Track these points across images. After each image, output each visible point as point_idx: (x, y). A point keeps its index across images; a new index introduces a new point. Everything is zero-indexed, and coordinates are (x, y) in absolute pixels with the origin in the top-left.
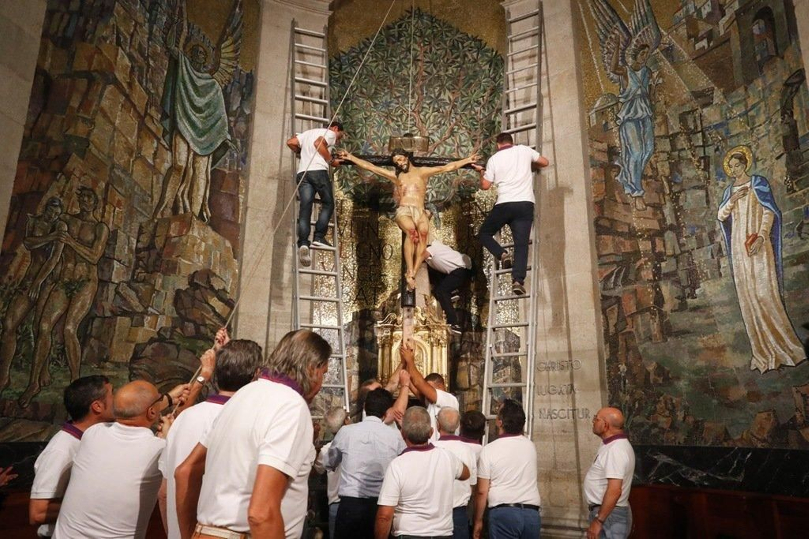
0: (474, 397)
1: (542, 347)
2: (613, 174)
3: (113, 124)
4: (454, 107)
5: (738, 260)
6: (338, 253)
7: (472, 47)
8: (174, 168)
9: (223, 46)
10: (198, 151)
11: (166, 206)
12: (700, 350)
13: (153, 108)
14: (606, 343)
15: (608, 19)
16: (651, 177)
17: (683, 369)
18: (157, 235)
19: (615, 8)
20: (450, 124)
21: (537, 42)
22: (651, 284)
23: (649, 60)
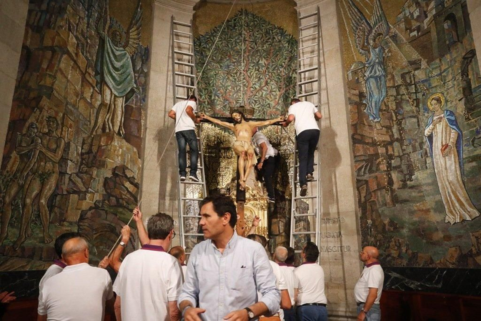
0: (282, 240)
2: (362, 108)
3: (66, 78)
4: (268, 68)
5: (437, 159)
7: (277, 33)
8: (103, 104)
9: (131, 31)
10: (117, 94)
11: (99, 127)
12: (415, 211)
13: (90, 68)
14: (359, 207)
15: (358, 18)
16: (385, 110)
17: (405, 222)
18: (93, 144)
19: (362, 11)
20: (265, 78)
21: (317, 30)
22: (386, 173)
23: (383, 42)
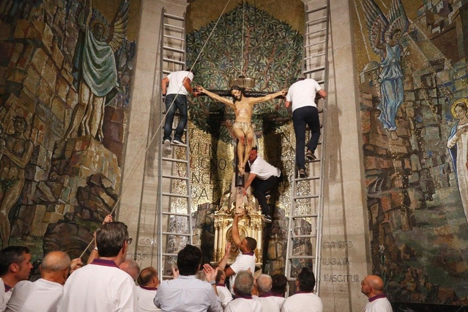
0: (279, 265)
1: (326, 232)
2: (376, 115)
3: (39, 74)
4: (269, 68)
5: (461, 175)
6: (189, 164)
7: (282, 29)
8: (80, 105)
9: (116, 24)
10: (97, 94)
11: (74, 130)
12: (435, 236)
13: (67, 64)
14: (370, 230)
15: (373, 11)
16: (401, 118)
17: (424, 249)
18: (66, 149)
19: (377, 4)
20: (266, 79)
21: (326, 26)
22: (402, 190)
23: (401, 39)
